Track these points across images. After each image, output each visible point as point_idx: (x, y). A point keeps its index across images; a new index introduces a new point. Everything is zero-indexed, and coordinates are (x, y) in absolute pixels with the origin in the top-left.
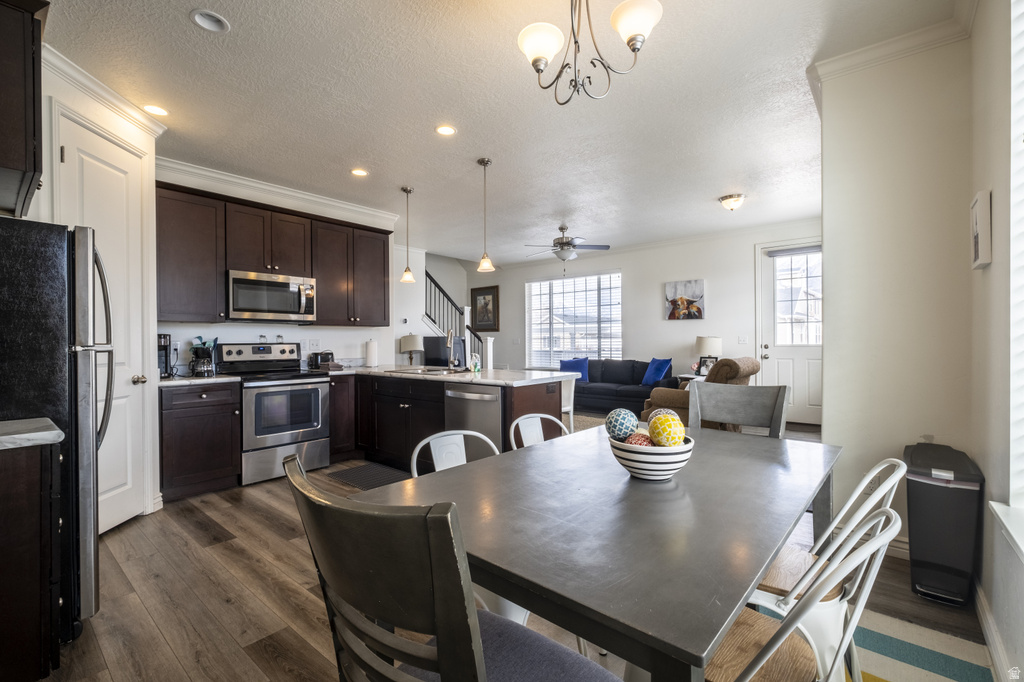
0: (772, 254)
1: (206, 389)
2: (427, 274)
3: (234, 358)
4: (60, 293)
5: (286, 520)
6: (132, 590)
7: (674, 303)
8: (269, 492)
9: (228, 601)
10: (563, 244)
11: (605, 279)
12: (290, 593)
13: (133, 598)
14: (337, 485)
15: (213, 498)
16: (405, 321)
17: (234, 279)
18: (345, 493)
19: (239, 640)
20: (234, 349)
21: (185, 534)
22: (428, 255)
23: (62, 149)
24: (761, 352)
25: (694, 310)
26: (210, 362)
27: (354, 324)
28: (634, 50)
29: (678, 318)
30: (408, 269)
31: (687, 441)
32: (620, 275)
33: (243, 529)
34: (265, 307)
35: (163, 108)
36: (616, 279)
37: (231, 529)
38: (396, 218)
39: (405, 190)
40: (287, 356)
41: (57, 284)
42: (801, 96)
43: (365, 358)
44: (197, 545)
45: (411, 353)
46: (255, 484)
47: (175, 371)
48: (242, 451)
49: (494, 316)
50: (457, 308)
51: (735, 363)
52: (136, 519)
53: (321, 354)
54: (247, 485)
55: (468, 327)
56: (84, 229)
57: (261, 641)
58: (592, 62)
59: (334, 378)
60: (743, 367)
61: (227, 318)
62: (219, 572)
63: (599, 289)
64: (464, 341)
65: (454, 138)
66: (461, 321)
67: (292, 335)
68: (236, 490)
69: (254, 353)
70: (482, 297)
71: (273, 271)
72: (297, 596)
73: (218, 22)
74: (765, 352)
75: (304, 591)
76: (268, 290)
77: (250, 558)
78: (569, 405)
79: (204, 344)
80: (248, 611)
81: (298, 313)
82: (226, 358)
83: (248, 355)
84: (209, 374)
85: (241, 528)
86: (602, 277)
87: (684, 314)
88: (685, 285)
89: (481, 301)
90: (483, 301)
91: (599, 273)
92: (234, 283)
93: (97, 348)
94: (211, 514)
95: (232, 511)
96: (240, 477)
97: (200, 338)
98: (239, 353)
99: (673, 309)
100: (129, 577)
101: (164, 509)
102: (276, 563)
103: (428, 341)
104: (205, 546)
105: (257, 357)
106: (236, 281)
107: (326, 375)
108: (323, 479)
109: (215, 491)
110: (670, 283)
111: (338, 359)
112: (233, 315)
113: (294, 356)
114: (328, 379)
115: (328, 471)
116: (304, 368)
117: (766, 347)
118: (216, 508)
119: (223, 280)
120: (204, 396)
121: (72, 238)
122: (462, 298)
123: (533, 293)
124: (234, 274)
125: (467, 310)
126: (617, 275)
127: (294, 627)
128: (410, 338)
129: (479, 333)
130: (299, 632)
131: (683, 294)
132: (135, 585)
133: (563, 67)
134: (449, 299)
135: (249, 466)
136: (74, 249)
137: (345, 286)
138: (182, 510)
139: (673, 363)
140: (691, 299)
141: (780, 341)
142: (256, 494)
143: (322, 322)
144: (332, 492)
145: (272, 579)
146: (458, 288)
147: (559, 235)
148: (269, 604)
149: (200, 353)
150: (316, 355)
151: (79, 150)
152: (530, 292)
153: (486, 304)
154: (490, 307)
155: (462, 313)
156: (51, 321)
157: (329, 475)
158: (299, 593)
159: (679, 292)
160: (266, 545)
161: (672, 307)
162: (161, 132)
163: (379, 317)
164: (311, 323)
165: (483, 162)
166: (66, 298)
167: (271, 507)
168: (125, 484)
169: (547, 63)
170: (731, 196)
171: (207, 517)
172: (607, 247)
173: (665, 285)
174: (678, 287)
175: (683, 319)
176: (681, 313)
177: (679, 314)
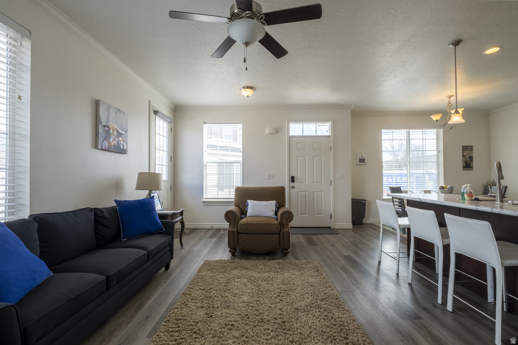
87: (115, 146)
88: (116, 112)
110: (104, 103)
140: (119, 130)
161: (105, 134)
173: (97, 104)
174: (111, 111)
175: (113, 151)
176: (112, 144)
177: (110, 145)
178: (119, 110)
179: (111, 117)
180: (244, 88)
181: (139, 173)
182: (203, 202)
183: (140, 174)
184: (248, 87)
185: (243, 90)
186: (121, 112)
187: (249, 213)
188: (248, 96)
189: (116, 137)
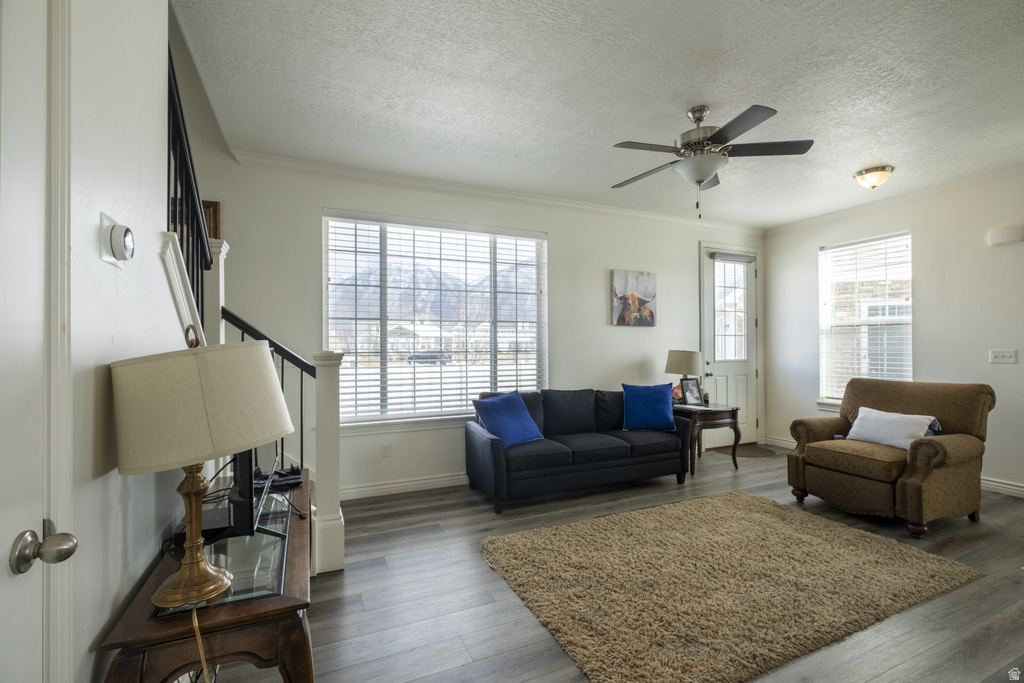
0: (712, 255)
7: (624, 300)
11: (505, 244)
24: (706, 369)
25: (646, 313)
55: (226, 314)
63: (493, 262)
88: (637, 277)
99: (623, 309)
110: (618, 271)
117: (708, 363)
125: (223, 256)
140: (643, 298)
161: (620, 306)
173: (612, 273)
174: (629, 278)
175: (634, 325)
176: (632, 317)
177: (630, 318)
178: (642, 273)
179: (629, 285)
180: (860, 173)
181: (670, 351)
182: (818, 404)
183: (672, 353)
184: (868, 171)
185: (859, 178)
186: (645, 275)
187: (853, 432)
188: (873, 187)
189: (638, 307)
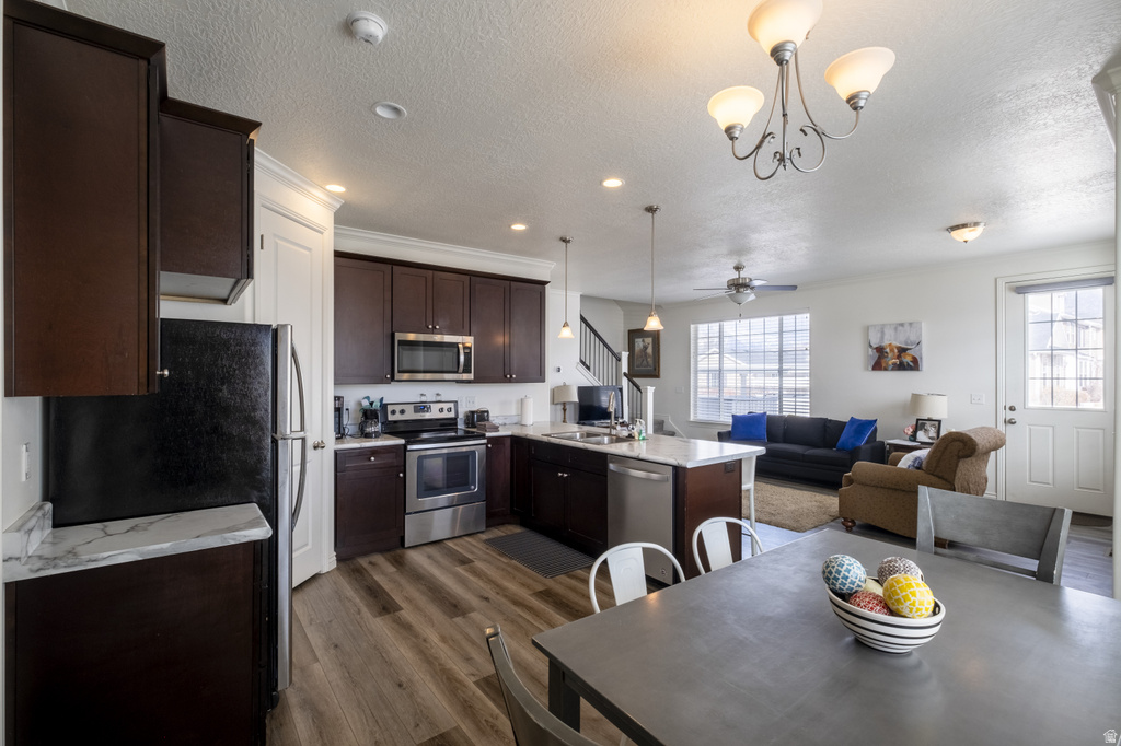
0: (1021, 290)
1: (374, 451)
2: (583, 319)
3: (397, 417)
4: (265, 387)
5: (449, 593)
6: (317, 660)
7: (880, 350)
8: (430, 557)
9: (400, 685)
10: (738, 286)
11: (789, 320)
12: (458, 685)
13: (316, 667)
14: (494, 555)
15: (379, 559)
16: (559, 370)
17: (399, 341)
18: (504, 566)
19: (413, 734)
20: (398, 408)
21: (358, 600)
22: (583, 297)
23: (262, 236)
24: (1002, 415)
25: (907, 359)
26: (376, 424)
27: (510, 381)
28: (855, 109)
29: (886, 369)
30: (566, 325)
31: (936, 610)
32: (808, 315)
33: (409, 600)
34: (422, 368)
35: (342, 185)
36: (804, 320)
37: (397, 598)
38: (553, 265)
39: (564, 240)
40: (445, 415)
41: (263, 380)
42: (1080, 110)
43: (521, 414)
44: (369, 615)
45: (564, 404)
46: (416, 546)
47: (346, 431)
48: (405, 513)
49: (654, 362)
50: (613, 354)
51: (971, 439)
52: (315, 577)
53: (477, 412)
54: (409, 548)
55: (625, 374)
56: (285, 326)
57: (433, 739)
58: (802, 130)
59: (491, 440)
60: (981, 441)
61: (393, 379)
62: (390, 649)
63: (781, 332)
64: (621, 390)
65: (621, 189)
66: (618, 368)
67: (450, 392)
68: (399, 552)
69: (416, 411)
70: (640, 340)
71: (433, 331)
72: (464, 689)
73: (396, 110)
74: (1010, 415)
75: (470, 682)
76: (424, 350)
77: (417, 636)
78: (749, 482)
79: (371, 404)
80: (419, 700)
81: (456, 372)
82: (391, 418)
83: (410, 415)
84: (377, 435)
85: (407, 598)
86: (784, 317)
87: (894, 364)
88: (896, 328)
89: (639, 343)
90: (641, 344)
91: (781, 314)
92: (399, 344)
93: (294, 435)
94: (378, 578)
95: (397, 577)
96: (402, 539)
97: (368, 398)
98: (402, 412)
99: (879, 357)
100: (313, 644)
101: (338, 568)
102: (441, 645)
103: (583, 391)
104: (375, 616)
105: (419, 416)
106: (402, 343)
107: (483, 436)
108: (480, 545)
109: (381, 551)
110: (875, 326)
111: (495, 417)
112: (397, 376)
113: (452, 415)
114: (485, 441)
115: (484, 537)
116: (461, 425)
117: (1012, 409)
118: (382, 571)
119: (390, 341)
120: (373, 459)
121: (276, 334)
122: (619, 343)
123: (700, 336)
124: (399, 336)
125: (625, 356)
126: (805, 315)
127: (464, 727)
128: (564, 388)
129: (636, 380)
130: (469, 735)
131: (892, 340)
132: (318, 654)
133: (764, 137)
134: (605, 344)
135: (412, 529)
136: (276, 346)
137: (500, 340)
138: (353, 571)
139: (878, 424)
140: (903, 346)
141: (1031, 404)
142: (417, 558)
143: (481, 379)
144: (489, 563)
145: (440, 664)
146: (614, 330)
147: (735, 275)
148: (438, 696)
149: (369, 415)
150: (473, 413)
151: (275, 235)
152: (696, 334)
153: (645, 348)
154: (650, 350)
155: (619, 360)
156: (259, 414)
157: (487, 542)
158: (464, 686)
159: (886, 337)
160: (430, 621)
161: (877, 355)
162: (339, 206)
163: (534, 372)
164: (469, 382)
165: (651, 210)
166: (270, 393)
167: (432, 576)
168: (306, 545)
169: (742, 129)
170: (964, 226)
171: (375, 581)
172: (795, 288)
173: (867, 328)
174: (886, 330)
175: (893, 369)
176: (890, 363)
177: (887, 364)
178: (902, 325)
186: (907, 325)
189: (897, 354)
